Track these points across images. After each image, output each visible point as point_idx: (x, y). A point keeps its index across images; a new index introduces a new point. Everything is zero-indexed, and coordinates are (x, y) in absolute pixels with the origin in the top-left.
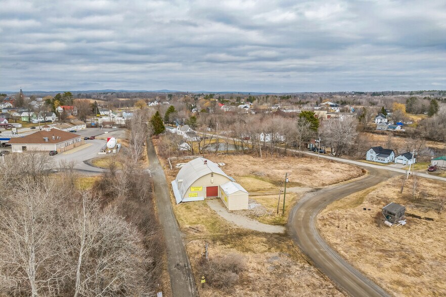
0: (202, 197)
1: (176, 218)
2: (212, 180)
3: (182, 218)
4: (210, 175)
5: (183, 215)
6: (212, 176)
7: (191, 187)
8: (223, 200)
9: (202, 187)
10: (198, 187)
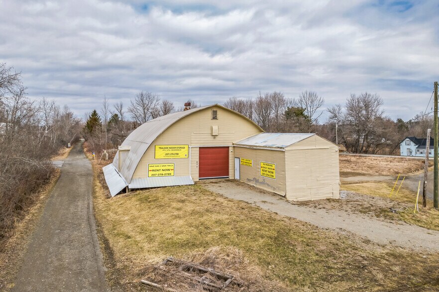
0: (189, 174)
1: (100, 231)
2: (215, 128)
3: (127, 229)
4: (209, 114)
5: (132, 221)
6: (215, 118)
7: (157, 147)
8: (252, 180)
9: (186, 147)
10: (175, 148)
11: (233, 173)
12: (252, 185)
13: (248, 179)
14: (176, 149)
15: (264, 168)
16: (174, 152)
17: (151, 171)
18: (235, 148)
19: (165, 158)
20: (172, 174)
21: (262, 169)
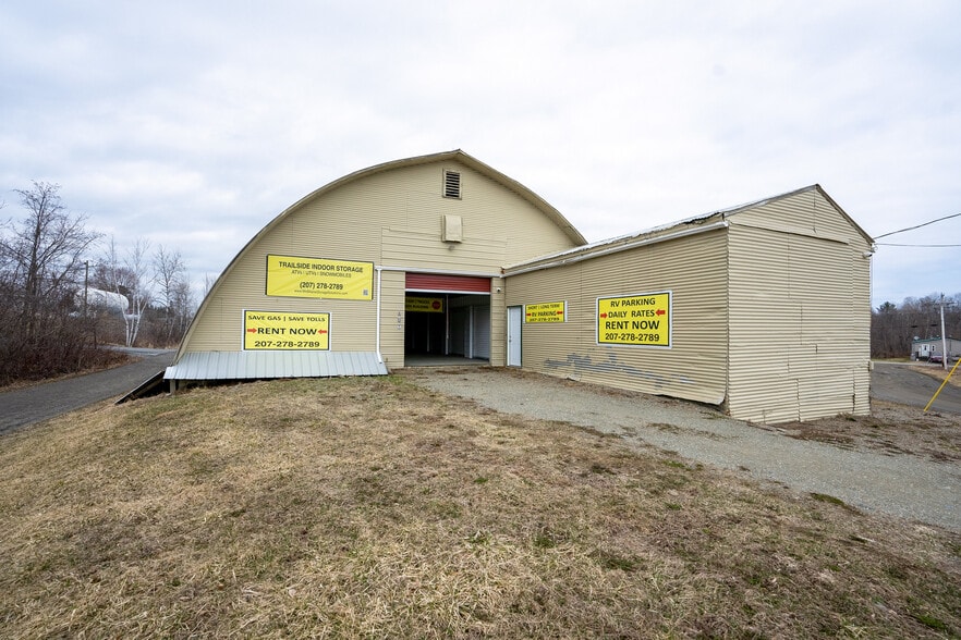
0: (374, 347)
2: (453, 221)
4: (436, 182)
6: (452, 192)
7: (274, 261)
8: (563, 364)
9: (367, 268)
10: (332, 268)
11: (501, 350)
12: (563, 376)
13: (548, 361)
14: (335, 271)
15: (615, 315)
16: (329, 280)
17: (254, 331)
18: (509, 282)
19: (298, 294)
20: (324, 345)
21: (603, 321)
